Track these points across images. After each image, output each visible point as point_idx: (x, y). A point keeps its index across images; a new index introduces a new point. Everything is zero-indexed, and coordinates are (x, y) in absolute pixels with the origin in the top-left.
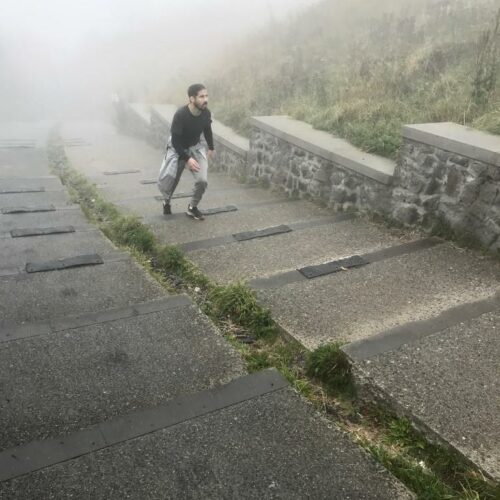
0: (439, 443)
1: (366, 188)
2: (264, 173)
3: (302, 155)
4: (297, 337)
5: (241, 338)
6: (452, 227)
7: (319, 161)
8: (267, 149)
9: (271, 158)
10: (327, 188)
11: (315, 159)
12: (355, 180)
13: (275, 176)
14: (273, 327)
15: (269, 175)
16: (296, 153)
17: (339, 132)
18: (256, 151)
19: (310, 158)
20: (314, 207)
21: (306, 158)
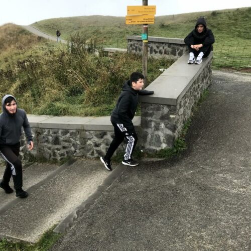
0: (17, 241)
6: (35, 156)
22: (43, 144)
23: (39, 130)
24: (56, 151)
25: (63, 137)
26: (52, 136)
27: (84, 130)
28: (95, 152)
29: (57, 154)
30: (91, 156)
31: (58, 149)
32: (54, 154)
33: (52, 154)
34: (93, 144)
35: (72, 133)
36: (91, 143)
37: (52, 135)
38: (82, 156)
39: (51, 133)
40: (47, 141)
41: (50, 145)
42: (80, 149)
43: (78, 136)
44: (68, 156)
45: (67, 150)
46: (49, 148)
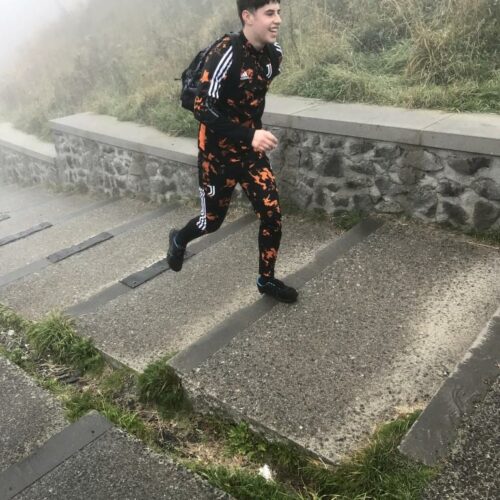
0: (279, 440)
1: (182, 174)
2: (79, 178)
3: (111, 151)
4: (125, 361)
5: (64, 379)
7: (130, 155)
8: (75, 152)
9: (81, 160)
10: (145, 181)
11: (125, 152)
12: (169, 167)
13: (91, 179)
14: (97, 357)
15: (85, 178)
16: (104, 151)
17: (144, 120)
18: (64, 155)
19: (120, 153)
20: (137, 203)
21: (116, 154)
22: (294, 170)
23: (290, 135)
24: (326, 191)
25: (354, 158)
26: (322, 152)
27: (420, 146)
28: (440, 208)
29: (329, 200)
30: (423, 218)
31: (332, 188)
32: (321, 199)
33: (314, 197)
34: (439, 188)
35: (384, 150)
36: (435, 184)
37: (325, 150)
38: (398, 215)
39: (322, 144)
40: (308, 164)
41: (312, 175)
42: (395, 195)
43: (399, 161)
44: (356, 207)
45: (358, 193)
46: (311, 183)
